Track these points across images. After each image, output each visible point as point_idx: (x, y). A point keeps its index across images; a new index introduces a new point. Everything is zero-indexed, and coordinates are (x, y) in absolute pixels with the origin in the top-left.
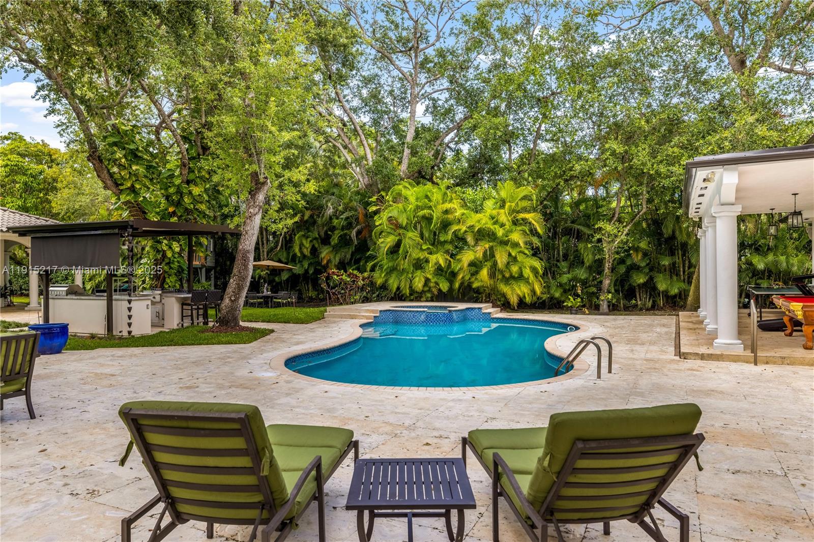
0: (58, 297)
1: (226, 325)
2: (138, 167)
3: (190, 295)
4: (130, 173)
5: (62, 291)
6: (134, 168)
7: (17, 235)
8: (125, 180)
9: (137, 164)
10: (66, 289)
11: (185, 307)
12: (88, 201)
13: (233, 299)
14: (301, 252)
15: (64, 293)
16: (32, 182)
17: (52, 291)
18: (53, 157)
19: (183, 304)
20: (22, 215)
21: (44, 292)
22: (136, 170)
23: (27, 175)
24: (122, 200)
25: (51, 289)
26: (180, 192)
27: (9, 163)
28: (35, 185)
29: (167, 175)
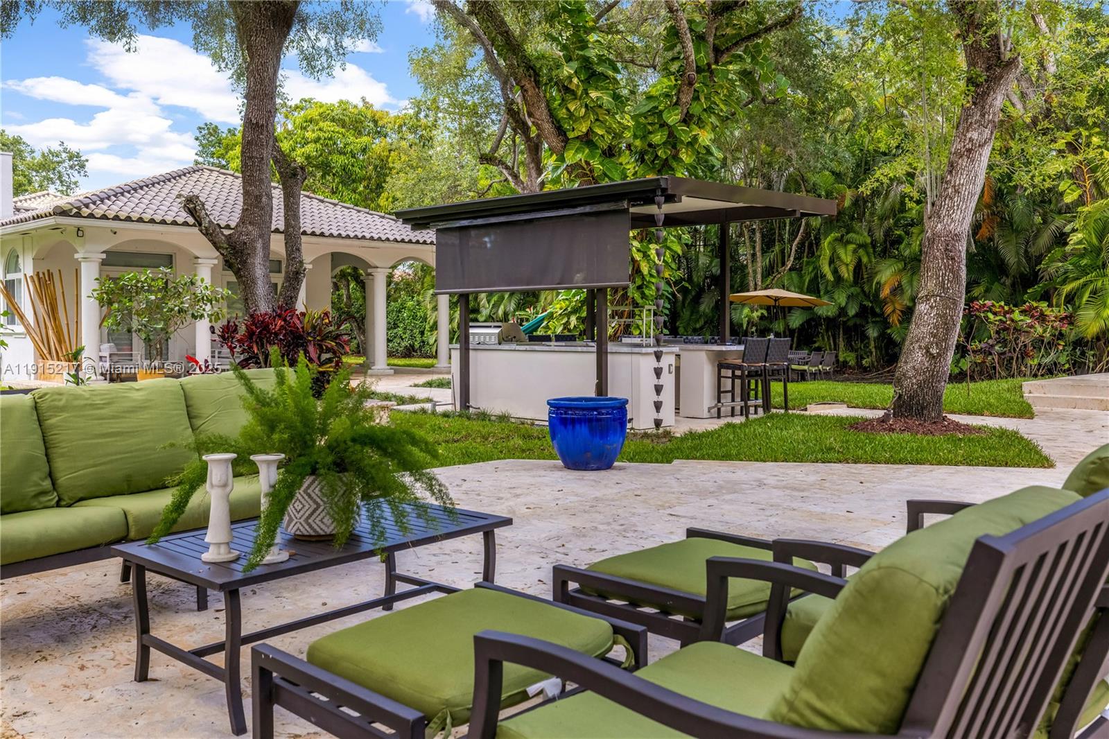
0: (483, 347)
1: (920, 413)
2: (598, 94)
3: (742, 348)
4: (586, 106)
5: (493, 334)
6: (594, 94)
7: (409, 227)
8: (576, 120)
9: (597, 89)
10: (497, 331)
11: (724, 372)
12: (445, 188)
13: (934, 351)
14: (835, 272)
15: (494, 340)
16: (353, 166)
17: (474, 334)
18: (380, 123)
19: (721, 366)
20: (359, 211)
21: (461, 337)
22: (598, 98)
23: (345, 154)
24: (569, 162)
25: (471, 331)
26: (673, 141)
27: (321, 134)
28: (357, 170)
29: (647, 108)
